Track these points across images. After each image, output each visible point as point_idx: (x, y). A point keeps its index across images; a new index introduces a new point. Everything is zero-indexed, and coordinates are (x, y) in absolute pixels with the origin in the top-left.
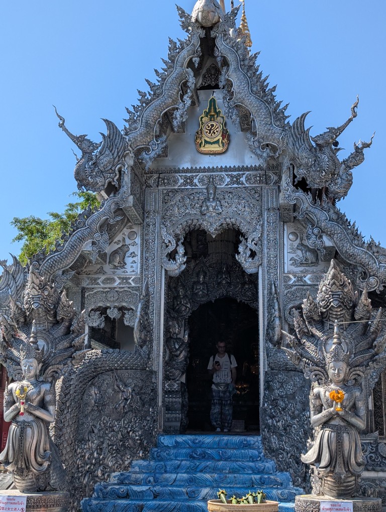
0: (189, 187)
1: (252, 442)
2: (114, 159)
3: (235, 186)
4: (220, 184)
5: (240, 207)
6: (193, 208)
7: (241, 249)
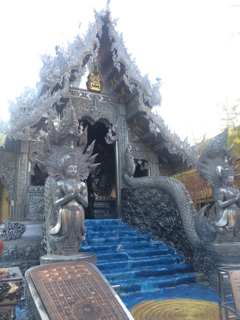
0: (84, 98)
1: (118, 222)
2: (61, 71)
3: (106, 102)
4: (99, 100)
5: (109, 112)
6: (87, 108)
7: (110, 131)
